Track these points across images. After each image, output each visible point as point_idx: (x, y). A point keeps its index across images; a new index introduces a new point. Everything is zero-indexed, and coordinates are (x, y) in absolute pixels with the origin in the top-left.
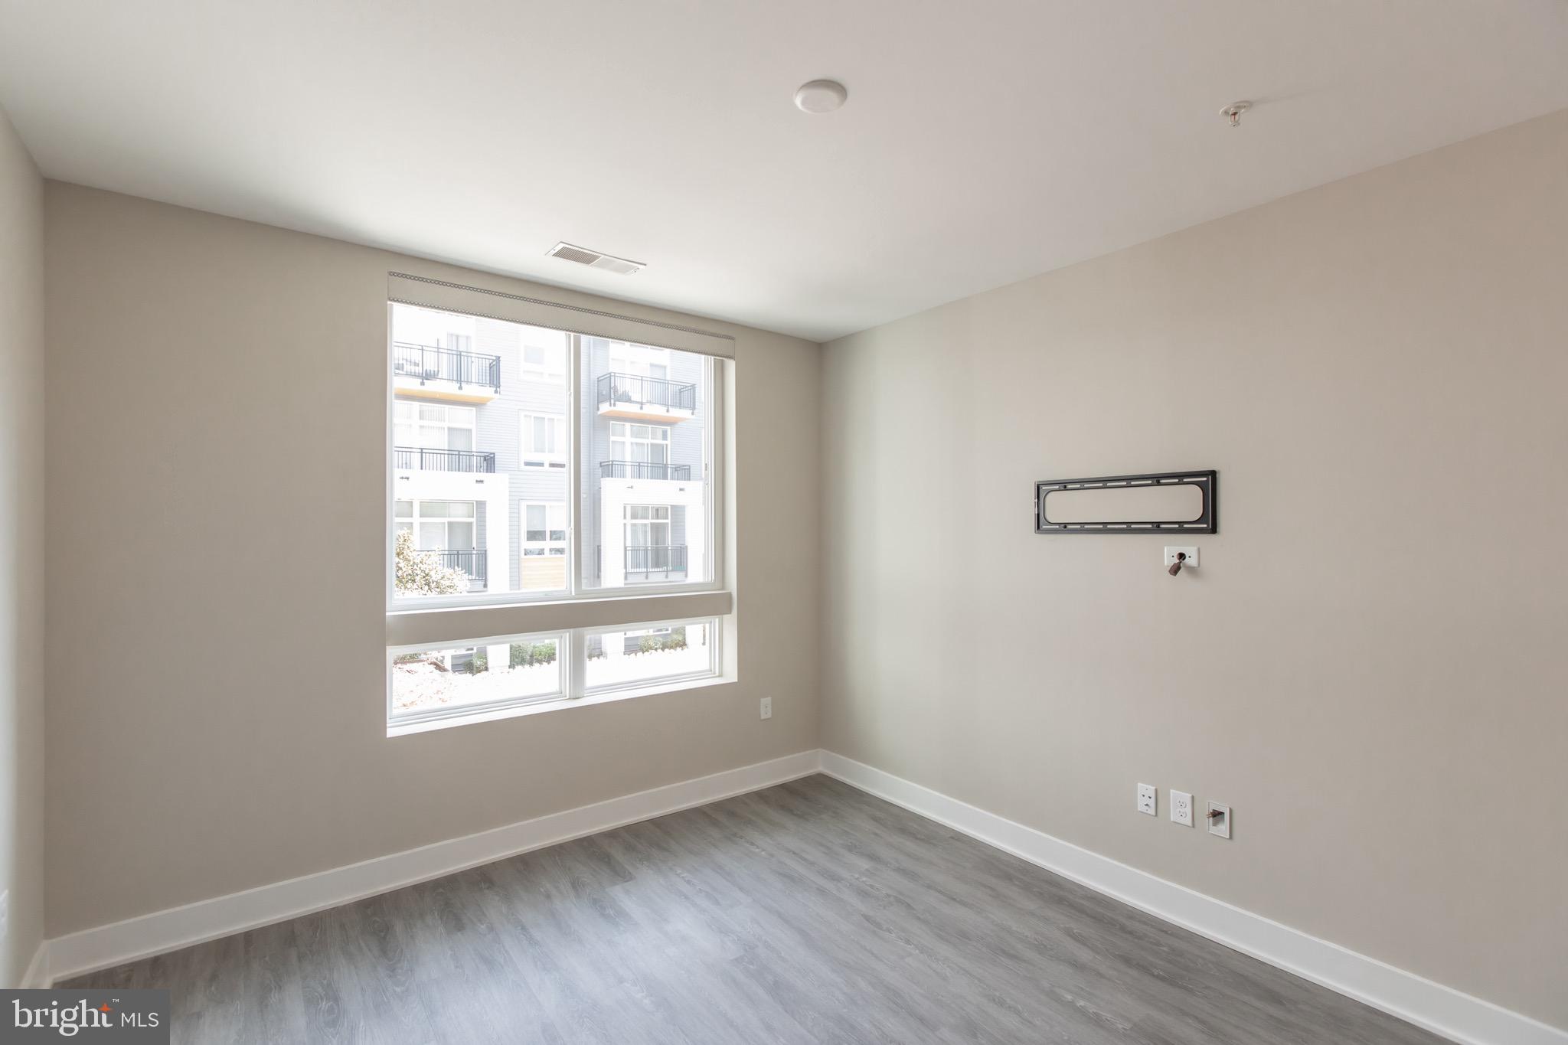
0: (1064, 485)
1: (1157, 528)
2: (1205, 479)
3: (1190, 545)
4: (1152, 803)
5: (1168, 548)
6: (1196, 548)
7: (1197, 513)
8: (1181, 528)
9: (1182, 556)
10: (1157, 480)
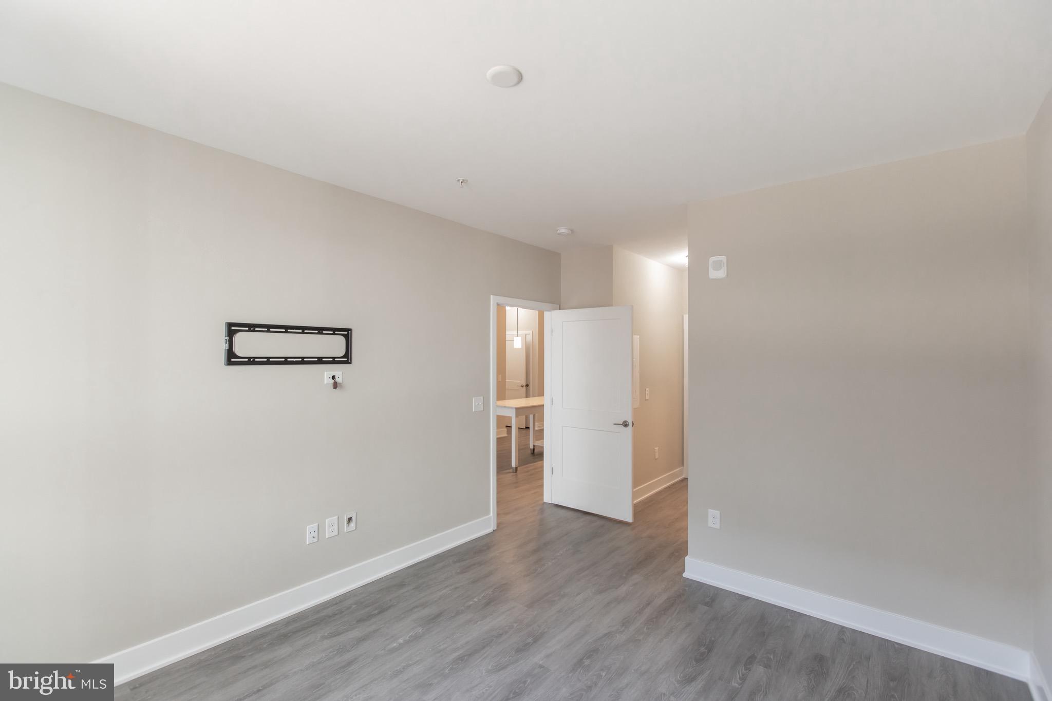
0: (252, 327)
1: (320, 361)
2: (346, 333)
3: (338, 371)
4: (316, 534)
5: (326, 372)
6: (341, 373)
7: (342, 352)
8: (334, 361)
9: (333, 377)
10: (320, 330)
